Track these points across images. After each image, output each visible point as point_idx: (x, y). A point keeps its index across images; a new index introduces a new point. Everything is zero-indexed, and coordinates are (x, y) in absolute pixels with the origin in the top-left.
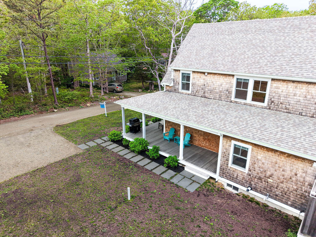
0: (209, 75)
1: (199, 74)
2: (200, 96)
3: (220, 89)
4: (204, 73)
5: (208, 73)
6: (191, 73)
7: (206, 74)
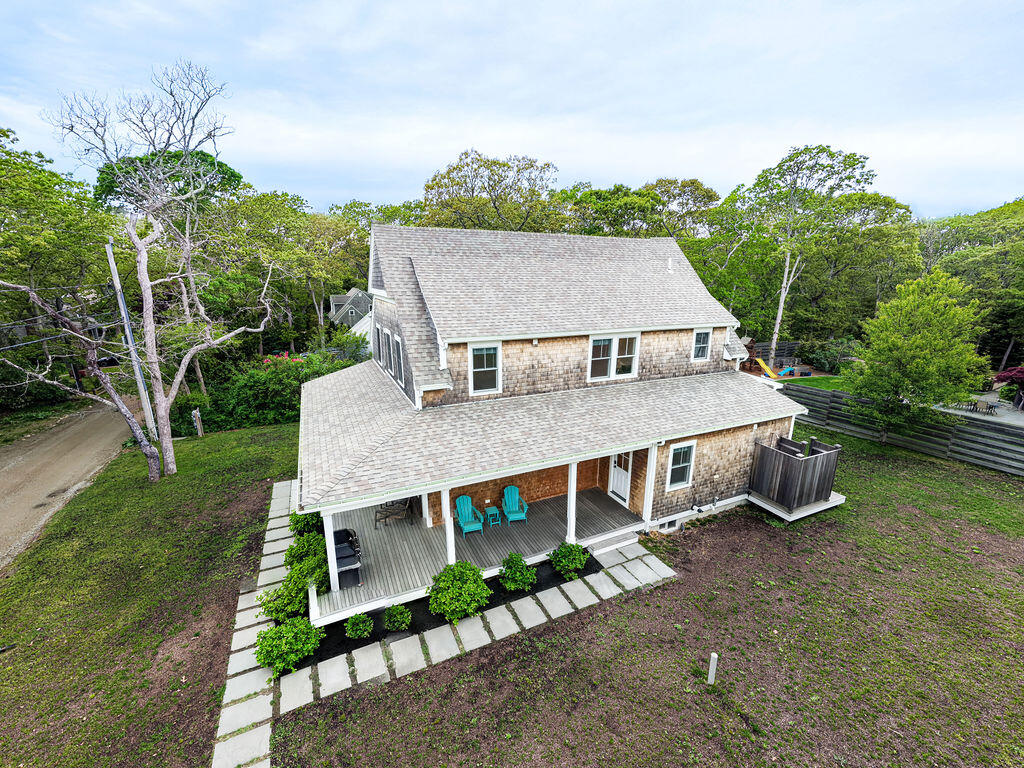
0: (541, 344)
1: (519, 346)
2: (525, 392)
3: (566, 368)
4: (530, 341)
5: (540, 340)
6: (499, 346)
7: (535, 342)
